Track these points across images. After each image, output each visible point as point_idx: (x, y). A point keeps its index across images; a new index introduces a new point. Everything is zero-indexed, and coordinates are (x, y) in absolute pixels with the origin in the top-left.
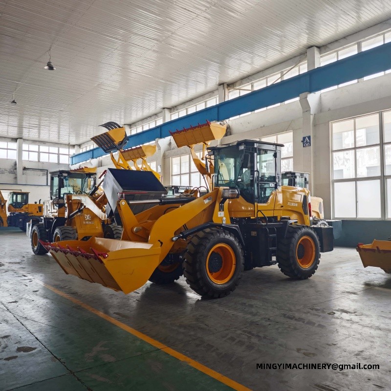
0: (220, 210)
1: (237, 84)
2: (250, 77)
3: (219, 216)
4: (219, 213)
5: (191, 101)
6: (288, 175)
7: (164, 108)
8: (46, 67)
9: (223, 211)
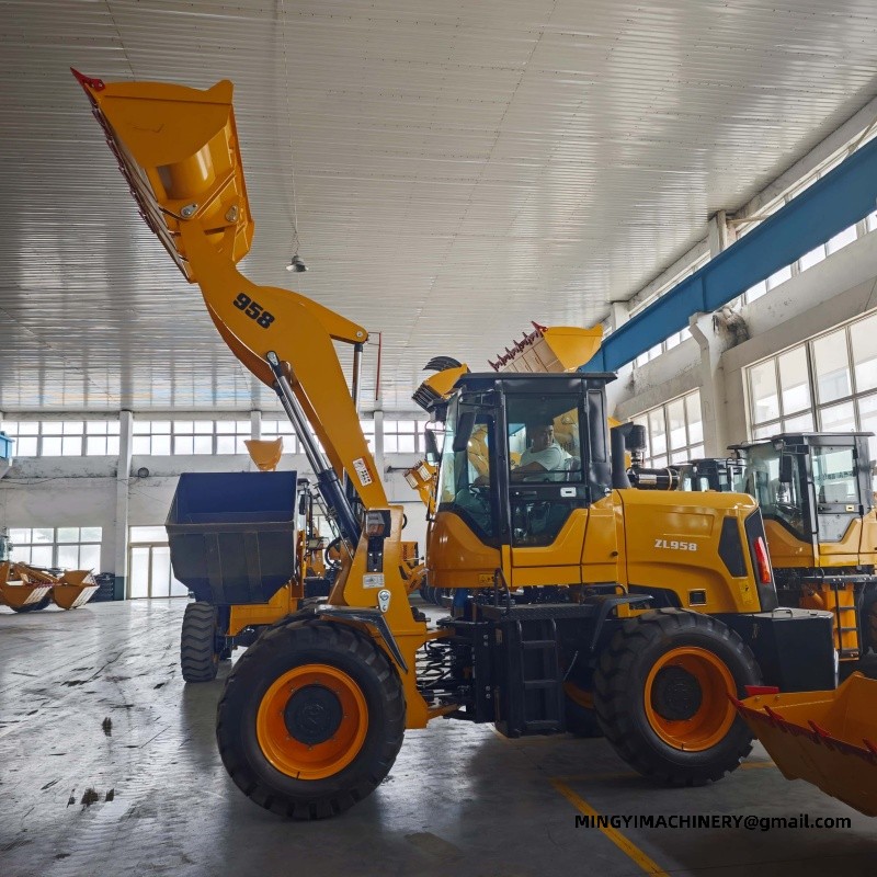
0: (369, 570)
1: (752, 206)
2: (778, 181)
3: (366, 586)
4: (367, 577)
5: (662, 272)
6: (778, 446)
7: (612, 302)
8: (290, 268)
9: (380, 571)
